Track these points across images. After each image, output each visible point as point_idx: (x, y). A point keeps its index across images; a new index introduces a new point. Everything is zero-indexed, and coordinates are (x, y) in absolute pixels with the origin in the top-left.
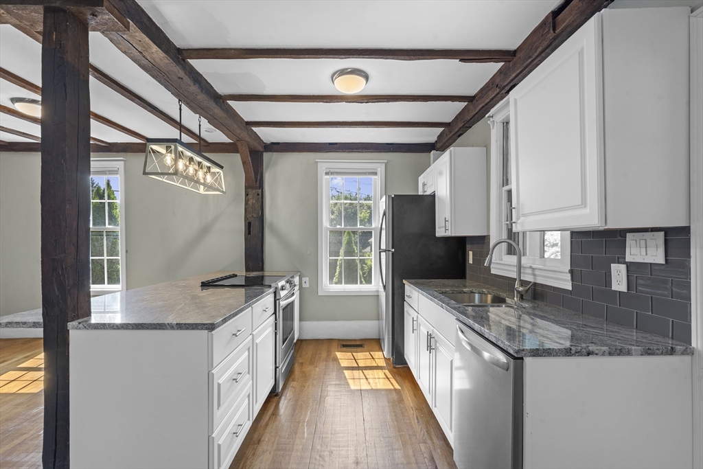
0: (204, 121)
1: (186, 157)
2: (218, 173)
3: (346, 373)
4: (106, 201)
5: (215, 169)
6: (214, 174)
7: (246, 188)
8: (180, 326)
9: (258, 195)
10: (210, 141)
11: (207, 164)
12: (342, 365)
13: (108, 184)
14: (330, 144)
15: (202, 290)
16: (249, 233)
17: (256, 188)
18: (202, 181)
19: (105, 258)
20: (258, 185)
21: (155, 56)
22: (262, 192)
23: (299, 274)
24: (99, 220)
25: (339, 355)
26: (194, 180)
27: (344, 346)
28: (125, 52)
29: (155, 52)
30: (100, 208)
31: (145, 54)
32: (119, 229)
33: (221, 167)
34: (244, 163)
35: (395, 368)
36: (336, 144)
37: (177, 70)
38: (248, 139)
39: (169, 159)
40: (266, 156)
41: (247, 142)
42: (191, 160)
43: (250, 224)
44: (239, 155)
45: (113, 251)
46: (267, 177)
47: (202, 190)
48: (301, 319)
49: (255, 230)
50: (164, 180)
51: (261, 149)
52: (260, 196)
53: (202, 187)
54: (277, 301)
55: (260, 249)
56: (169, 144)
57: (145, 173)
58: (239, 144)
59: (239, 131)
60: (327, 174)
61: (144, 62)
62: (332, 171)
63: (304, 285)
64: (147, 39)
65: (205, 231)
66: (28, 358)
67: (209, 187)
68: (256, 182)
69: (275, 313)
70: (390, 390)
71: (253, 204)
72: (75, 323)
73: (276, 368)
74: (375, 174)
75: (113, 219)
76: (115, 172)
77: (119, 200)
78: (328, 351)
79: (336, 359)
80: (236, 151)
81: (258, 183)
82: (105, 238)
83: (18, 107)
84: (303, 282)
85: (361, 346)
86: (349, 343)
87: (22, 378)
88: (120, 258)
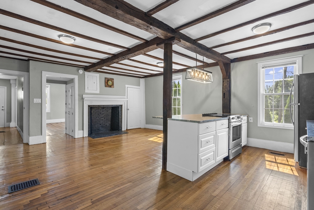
0: (205, 58)
1: (198, 71)
2: (210, 75)
3: (267, 163)
4: (177, 88)
5: (209, 74)
6: (208, 76)
7: (223, 79)
8: (191, 121)
9: (228, 81)
10: (209, 63)
11: (205, 73)
12: (266, 159)
13: (178, 83)
14: (264, 53)
15: (203, 117)
16: (224, 98)
17: (227, 79)
18: (205, 79)
19: (177, 107)
20: (228, 77)
21: (188, 45)
22: (230, 80)
23: (247, 115)
24: (175, 95)
25: (266, 155)
26: (202, 79)
27: (271, 153)
28: (180, 46)
29: (188, 44)
30: (175, 91)
31: (185, 45)
32: (180, 97)
33: (211, 73)
34: (221, 69)
35: (301, 168)
36: (268, 52)
37: (194, 46)
38: (222, 60)
39: (192, 73)
40: (232, 64)
41: (222, 61)
42: (200, 72)
43: (224, 94)
44: (219, 66)
45: (179, 105)
46: (233, 73)
47: (205, 82)
48: (248, 136)
49: (227, 96)
50: (192, 80)
51: (229, 62)
52: (229, 82)
53: (205, 81)
54: (230, 123)
55: (229, 104)
56: (192, 69)
57: (186, 79)
58: (219, 62)
59: (218, 58)
60: (263, 68)
61: (185, 47)
62: (266, 66)
63: (250, 121)
64: (185, 42)
65: (207, 97)
66: (158, 135)
67: (206, 81)
68: (227, 76)
69: (229, 127)
70: (291, 175)
71: (226, 85)
72: (169, 118)
73: (229, 149)
74: (295, 63)
75: (179, 94)
76: (180, 79)
77: (181, 88)
78: (261, 153)
79: (264, 157)
80: (218, 65)
81: (228, 76)
82: (177, 100)
83: (158, 65)
84: (250, 120)
85: (283, 155)
86: (275, 152)
87: (158, 140)
88: (181, 107)
